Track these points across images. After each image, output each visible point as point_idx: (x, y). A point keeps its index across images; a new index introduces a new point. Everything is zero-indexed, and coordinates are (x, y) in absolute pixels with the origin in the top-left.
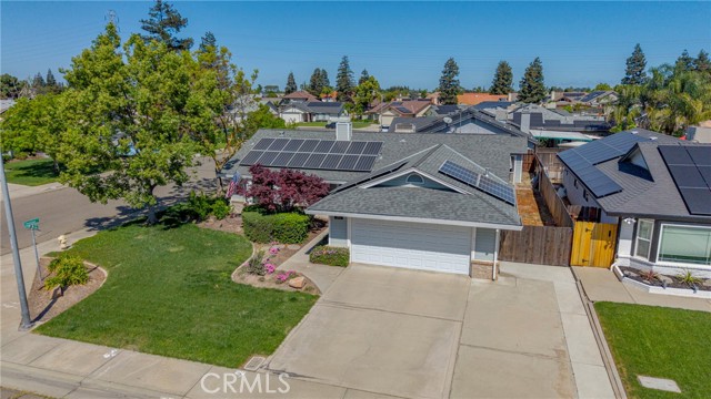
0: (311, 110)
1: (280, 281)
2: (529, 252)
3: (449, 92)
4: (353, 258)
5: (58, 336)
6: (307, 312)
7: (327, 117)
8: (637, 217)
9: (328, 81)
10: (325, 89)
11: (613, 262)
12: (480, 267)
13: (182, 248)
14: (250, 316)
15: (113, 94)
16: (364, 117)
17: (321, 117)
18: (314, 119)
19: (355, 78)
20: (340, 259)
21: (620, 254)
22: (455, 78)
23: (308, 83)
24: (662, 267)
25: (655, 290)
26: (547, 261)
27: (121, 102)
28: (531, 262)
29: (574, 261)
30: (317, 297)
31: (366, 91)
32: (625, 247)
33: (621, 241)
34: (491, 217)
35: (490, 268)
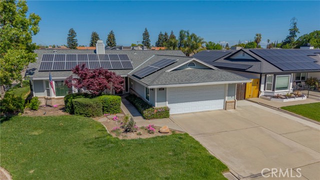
11: (259, 94)
12: (230, 104)
21: (261, 90)
29: (246, 97)
33: (261, 85)
35: (233, 103)
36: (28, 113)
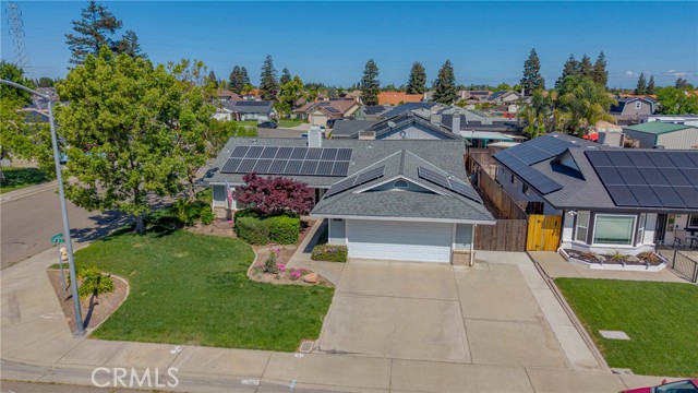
0: (240, 109)
1: (294, 278)
2: (494, 241)
3: (370, 92)
4: (351, 255)
5: (117, 339)
6: (330, 302)
7: (256, 116)
8: (577, 209)
9: (248, 79)
10: (247, 87)
11: (559, 246)
12: (460, 256)
13: (186, 254)
14: (284, 308)
15: (113, 112)
16: (293, 116)
17: (250, 117)
18: (243, 118)
19: (278, 76)
20: (340, 255)
21: (564, 239)
22: (376, 79)
23: (228, 81)
24: (598, 249)
25: (594, 266)
26: (508, 248)
27: (122, 119)
28: (495, 249)
29: (529, 247)
30: (333, 289)
31: (291, 90)
32: (567, 233)
33: (565, 229)
34: (470, 214)
35: (468, 257)
36: (198, 228)
